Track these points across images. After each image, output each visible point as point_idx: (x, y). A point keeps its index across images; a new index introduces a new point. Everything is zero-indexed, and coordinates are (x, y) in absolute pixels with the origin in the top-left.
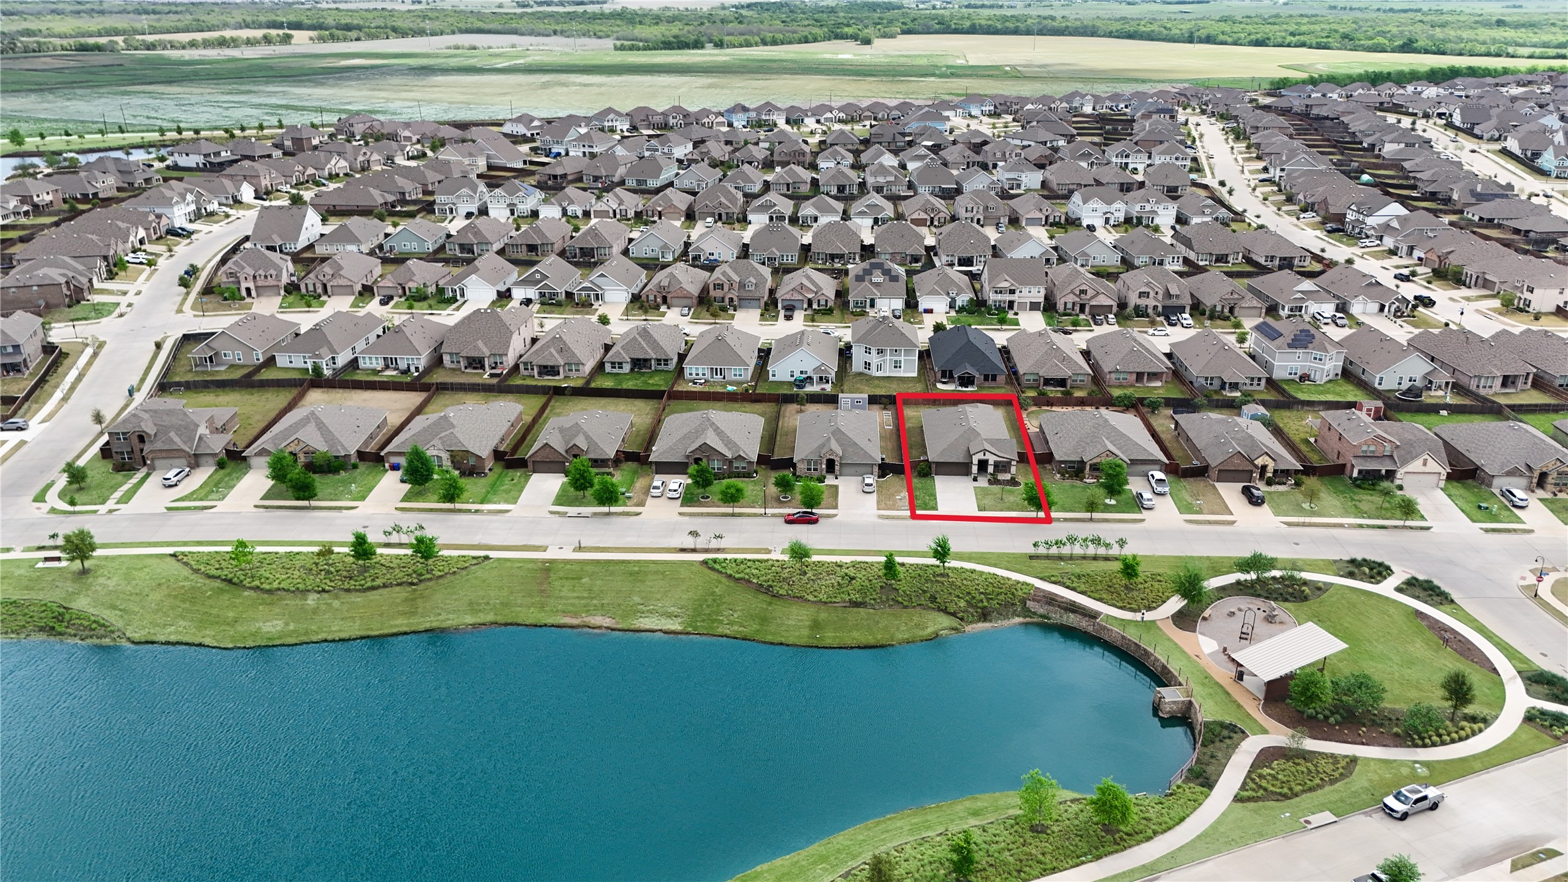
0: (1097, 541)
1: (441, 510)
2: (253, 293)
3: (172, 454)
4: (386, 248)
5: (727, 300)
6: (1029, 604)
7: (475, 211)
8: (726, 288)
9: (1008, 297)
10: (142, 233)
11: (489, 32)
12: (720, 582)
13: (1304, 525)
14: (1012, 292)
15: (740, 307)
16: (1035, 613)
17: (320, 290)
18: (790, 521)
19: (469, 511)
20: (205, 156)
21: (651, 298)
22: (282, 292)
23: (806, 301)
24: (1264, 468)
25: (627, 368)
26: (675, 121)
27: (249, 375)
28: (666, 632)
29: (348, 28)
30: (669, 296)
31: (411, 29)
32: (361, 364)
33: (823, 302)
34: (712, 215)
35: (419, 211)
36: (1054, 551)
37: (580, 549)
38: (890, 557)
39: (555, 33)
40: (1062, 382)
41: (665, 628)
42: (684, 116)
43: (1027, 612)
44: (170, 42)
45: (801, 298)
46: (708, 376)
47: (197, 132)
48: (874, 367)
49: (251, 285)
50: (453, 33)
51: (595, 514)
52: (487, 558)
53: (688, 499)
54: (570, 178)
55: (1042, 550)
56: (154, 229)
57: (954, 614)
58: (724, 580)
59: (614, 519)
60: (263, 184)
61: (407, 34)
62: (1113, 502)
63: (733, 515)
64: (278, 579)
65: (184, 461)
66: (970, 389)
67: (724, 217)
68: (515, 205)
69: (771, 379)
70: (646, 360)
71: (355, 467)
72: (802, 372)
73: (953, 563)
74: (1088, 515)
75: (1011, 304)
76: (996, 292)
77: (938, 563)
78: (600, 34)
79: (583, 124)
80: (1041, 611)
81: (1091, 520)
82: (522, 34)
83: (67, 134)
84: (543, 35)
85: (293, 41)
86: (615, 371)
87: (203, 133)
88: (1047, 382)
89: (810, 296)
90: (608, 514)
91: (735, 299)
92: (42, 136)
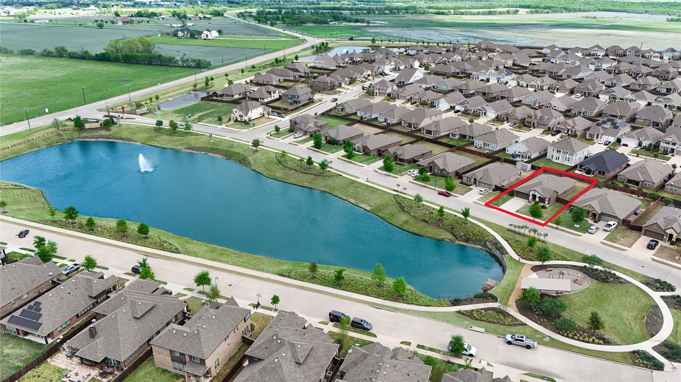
0: (535, 231)
1: (345, 161)
2: (378, 94)
3: (301, 129)
4: (436, 87)
5: (532, 123)
6: (487, 243)
7: (485, 79)
8: (533, 118)
9: (670, 146)
10: (369, 72)
11: (613, 11)
12: (393, 201)
13: (662, 263)
14: (674, 144)
15: (538, 127)
16: (488, 247)
17: (396, 97)
18: (440, 193)
19: (354, 164)
20: (417, 51)
21: (502, 117)
22: (386, 96)
23: (566, 129)
24: (671, 236)
25: (457, 137)
26: (630, 53)
27: (346, 116)
28: (365, 209)
29: (549, 8)
30: (509, 118)
31: (574, 9)
32: (378, 120)
33: (573, 132)
34: (581, 92)
35: (464, 77)
36: (517, 230)
37: (367, 181)
38: (442, 208)
39: (646, 12)
40: (637, 183)
41: (365, 208)
42: (636, 52)
43: (485, 246)
44: (470, 12)
45: (564, 128)
46: (482, 146)
47: (428, 43)
48: (554, 158)
49: (377, 91)
50: (595, 11)
51: (385, 174)
52: (341, 175)
53: (416, 178)
54: (540, 71)
55: (512, 228)
56: (375, 72)
57: (455, 236)
58: (394, 201)
59: (389, 178)
60: (424, 62)
61: (572, 11)
62: (578, 226)
63: (425, 187)
64: (289, 164)
65: (303, 132)
66: (589, 176)
67: (587, 94)
68: (499, 78)
69: (507, 152)
70: (465, 136)
71: (341, 145)
72: (519, 152)
73: (469, 219)
74: (555, 226)
75: (673, 150)
76: (666, 143)
77: (463, 217)
78: (671, 13)
79: (579, 51)
80: (490, 247)
81: (557, 228)
82: (629, 12)
83: (390, 41)
84: (639, 13)
85: (518, 13)
86: (453, 137)
87: (430, 44)
88: (630, 181)
89: (569, 128)
90: (389, 175)
91: (536, 123)
92: (382, 41)
